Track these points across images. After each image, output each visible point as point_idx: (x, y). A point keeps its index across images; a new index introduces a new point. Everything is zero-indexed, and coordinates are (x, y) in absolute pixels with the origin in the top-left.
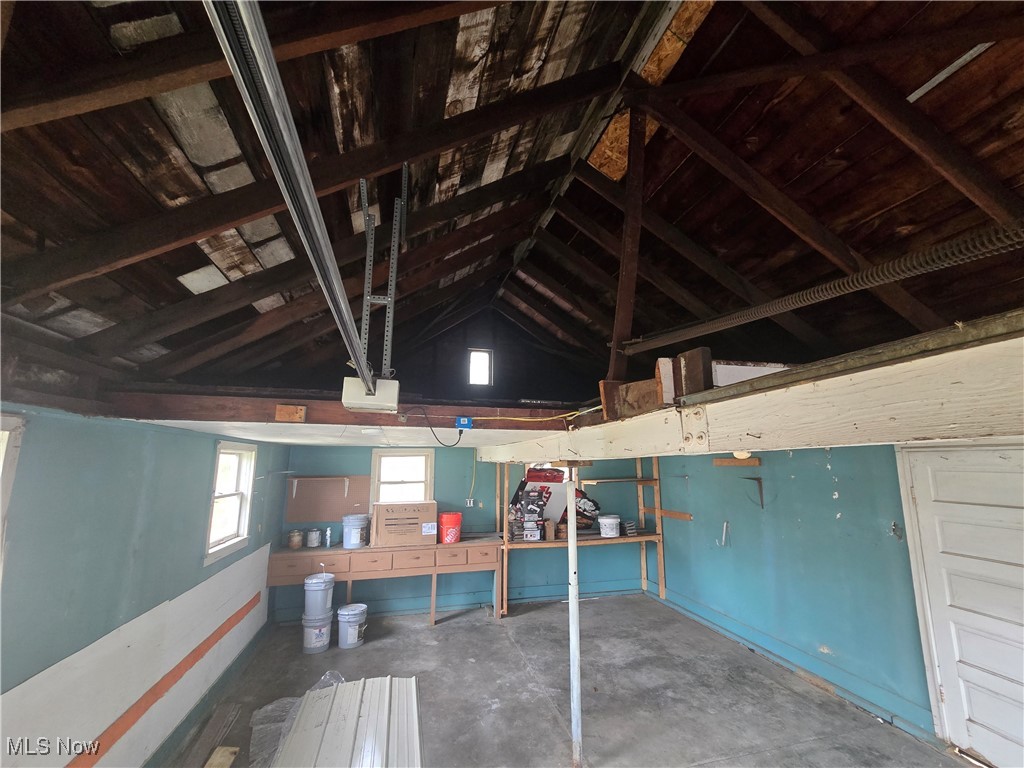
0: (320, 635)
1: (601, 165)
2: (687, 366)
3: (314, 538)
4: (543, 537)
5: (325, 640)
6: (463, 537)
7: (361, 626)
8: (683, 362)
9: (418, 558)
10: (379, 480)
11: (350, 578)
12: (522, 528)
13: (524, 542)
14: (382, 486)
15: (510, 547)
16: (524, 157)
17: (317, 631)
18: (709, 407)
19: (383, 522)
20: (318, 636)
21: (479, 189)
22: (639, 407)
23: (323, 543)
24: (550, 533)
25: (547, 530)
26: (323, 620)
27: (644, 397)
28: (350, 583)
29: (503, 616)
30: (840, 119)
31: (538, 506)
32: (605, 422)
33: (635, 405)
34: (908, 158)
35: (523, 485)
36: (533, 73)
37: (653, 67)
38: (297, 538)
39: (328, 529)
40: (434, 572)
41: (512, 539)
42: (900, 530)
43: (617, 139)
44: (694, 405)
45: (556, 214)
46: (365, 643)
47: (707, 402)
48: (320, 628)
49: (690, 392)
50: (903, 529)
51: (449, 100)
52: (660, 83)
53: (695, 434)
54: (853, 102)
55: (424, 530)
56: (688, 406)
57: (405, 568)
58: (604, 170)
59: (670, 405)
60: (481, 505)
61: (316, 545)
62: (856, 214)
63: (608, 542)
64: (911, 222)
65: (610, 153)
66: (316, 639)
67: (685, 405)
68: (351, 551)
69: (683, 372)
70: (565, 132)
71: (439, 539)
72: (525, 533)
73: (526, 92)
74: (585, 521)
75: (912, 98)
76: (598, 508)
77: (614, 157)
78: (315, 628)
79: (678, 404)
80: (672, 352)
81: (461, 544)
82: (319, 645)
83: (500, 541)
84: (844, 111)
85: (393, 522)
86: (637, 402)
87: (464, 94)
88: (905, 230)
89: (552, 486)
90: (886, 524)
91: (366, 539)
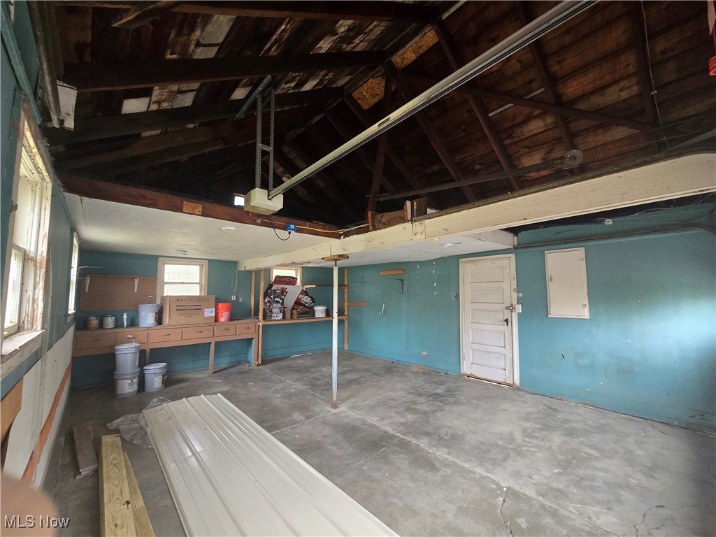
0: (132, 383)
1: (359, 98)
2: (417, 205)
3: (110, 321)
4: (284, 318)
5: (135, 387)
6: (231, 319)
7: (163, 376)
8: (415, 203)
9: (202, 332)
10: (163, 281)
11: (148, 347)
12: (271, 312)
13: (273, 320)
14: (166, 286)
15: (264, 323)
16: (325, 82)
17: (129, 381)
18: (426, 221)
19: (174, 308)
20: (130, 385)
21: (299, 92)
22: (389, 224)
23: (118, 324)
24: (288, 314)
25: (287, 313)
26: (134, 373)
27: (392, 219)
28: (148, 351)
29: (258, 365)
30: (466, 114)
31: (281, 299)
32: (370, 231)
33: (387, 223)
34: (484, 137)
35: (271, 286)
36: (353, 45)
37: (399, 61)
38: (94, 322)
39: (125, 314)
40: (213, 340)
41: (265, 318)
42: (457, 296)
43: (371, 88)
44: (420, 220)
45: (325, 116)
46: (165, 387)
47: (426, 219)
48: (132, 379)
49: (418, 215)
50: (459, 296)
51: (318, 46)
52: (400, 69)
53: (419, 232)
54: (472, 109)
55: (205, 313)
56: (417, 221)
57: (191, 338)
58: (360, 102)
59: (409, 221)
60: (241, 300)
61: (112, 326)
62: (463, 156)
63: (320, 320)
64: (480, 164)
65: (365, 94)
66: (127, 387)
67: (415, 221)
68: (149, 329)
69: (415, 208)
70: (348, 75)
71: (216, 320)
72: (273, 315)
73: (346, 52)
74: (306, 309)
75: (490, 115)
76: (313, 302)
77: (367, 96)
78: (127, 379)
79: (412, 221)
80: (411, 199)
81: (232, 322)
82: (131, 391)
83: (257, 320)
84: (468, 111)
85: (182, 308)
86: (388, 221)
87: (325, 45)
88: (478, 167)
89: (289, 288)
90: (453, 294)
91: (159, 320)
